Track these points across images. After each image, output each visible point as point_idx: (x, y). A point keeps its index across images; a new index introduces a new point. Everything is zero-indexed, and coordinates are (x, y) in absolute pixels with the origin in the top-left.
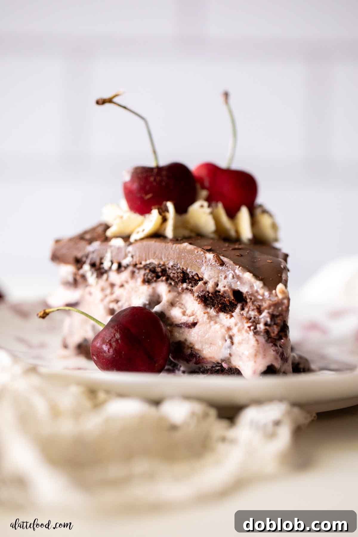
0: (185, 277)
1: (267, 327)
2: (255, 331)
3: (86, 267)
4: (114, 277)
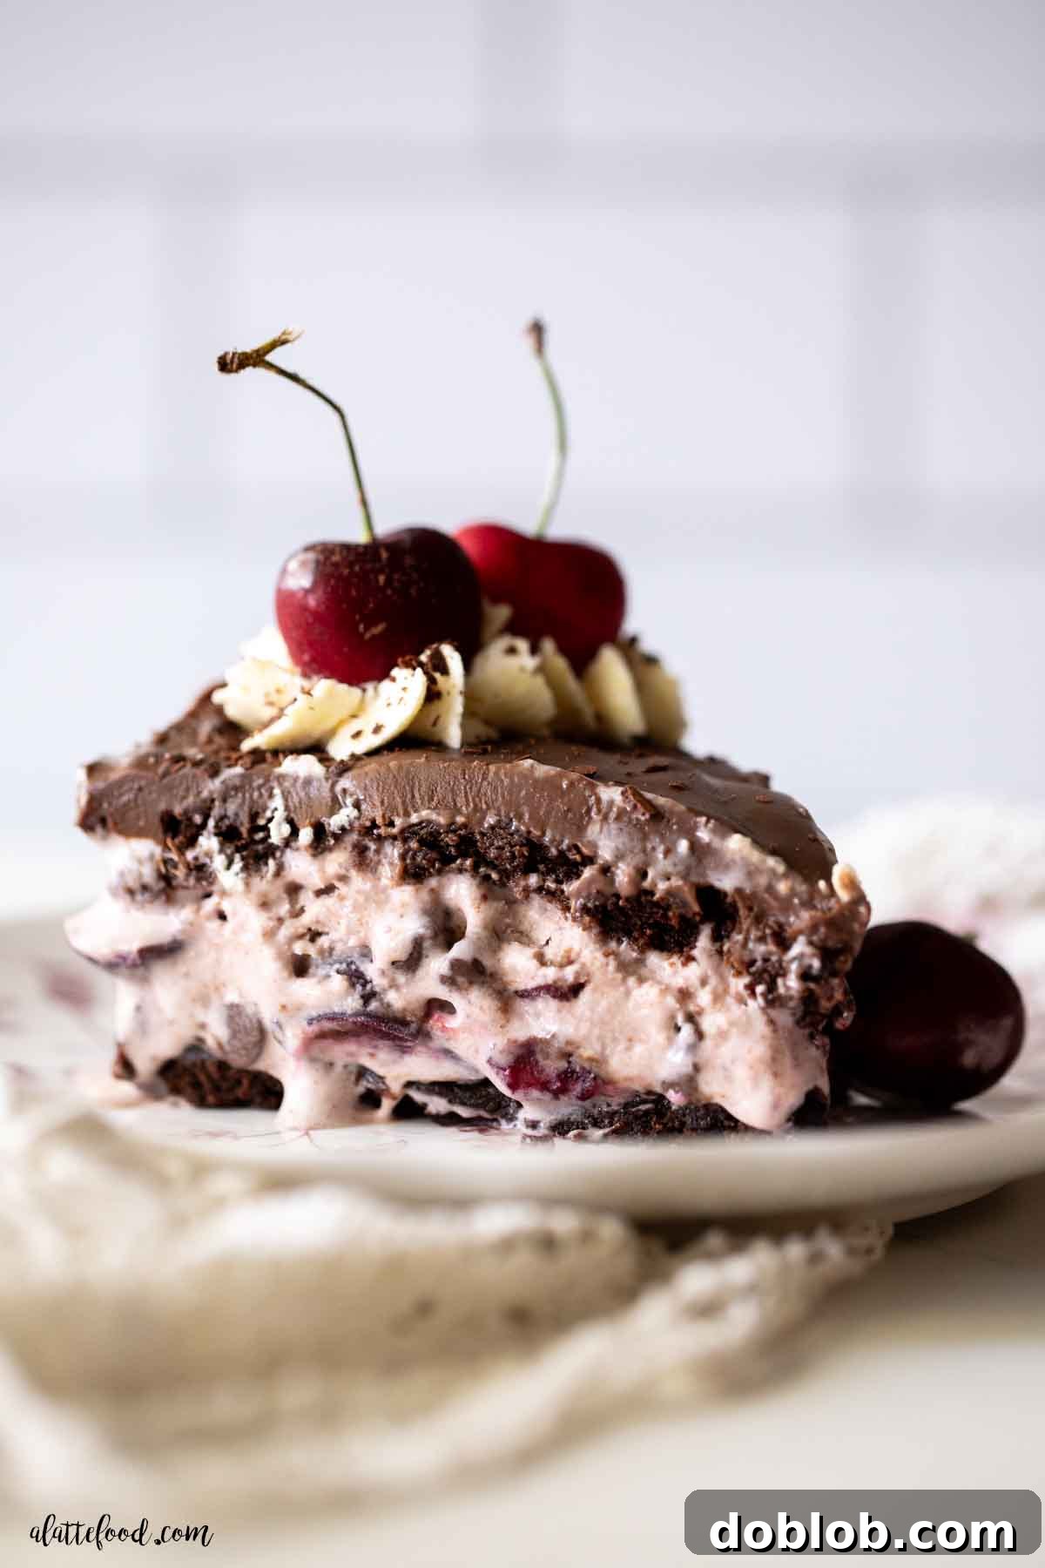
0: (535, 857)
1: (812, 985)
2: (770, 997)
3: (208, 842)
4: (300, 865)
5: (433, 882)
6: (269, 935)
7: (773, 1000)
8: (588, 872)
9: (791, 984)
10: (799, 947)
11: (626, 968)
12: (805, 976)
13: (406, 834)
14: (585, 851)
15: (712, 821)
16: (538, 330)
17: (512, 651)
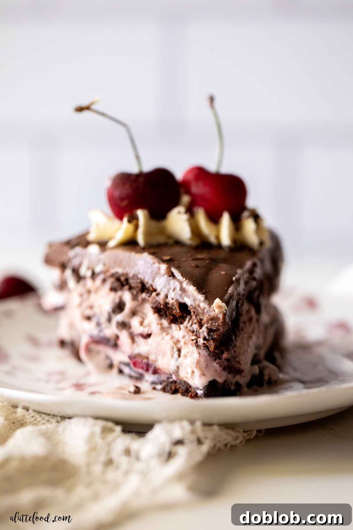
0: (144, 288)
1: (205, 342)
2: (196, 344)
3: (68, 273)
4: (89, 283)
5: (119, 293)
6: (80, 305)
7: (198, 346)
8: (154, 294)
9: (201, 341)
10: (204, 328)
11: (163, 329)
12: (205, 339)
13: (112, 275)
14: (154, 287)
15: (187, 280)
16: (212, 99)
17: (179, 213)
